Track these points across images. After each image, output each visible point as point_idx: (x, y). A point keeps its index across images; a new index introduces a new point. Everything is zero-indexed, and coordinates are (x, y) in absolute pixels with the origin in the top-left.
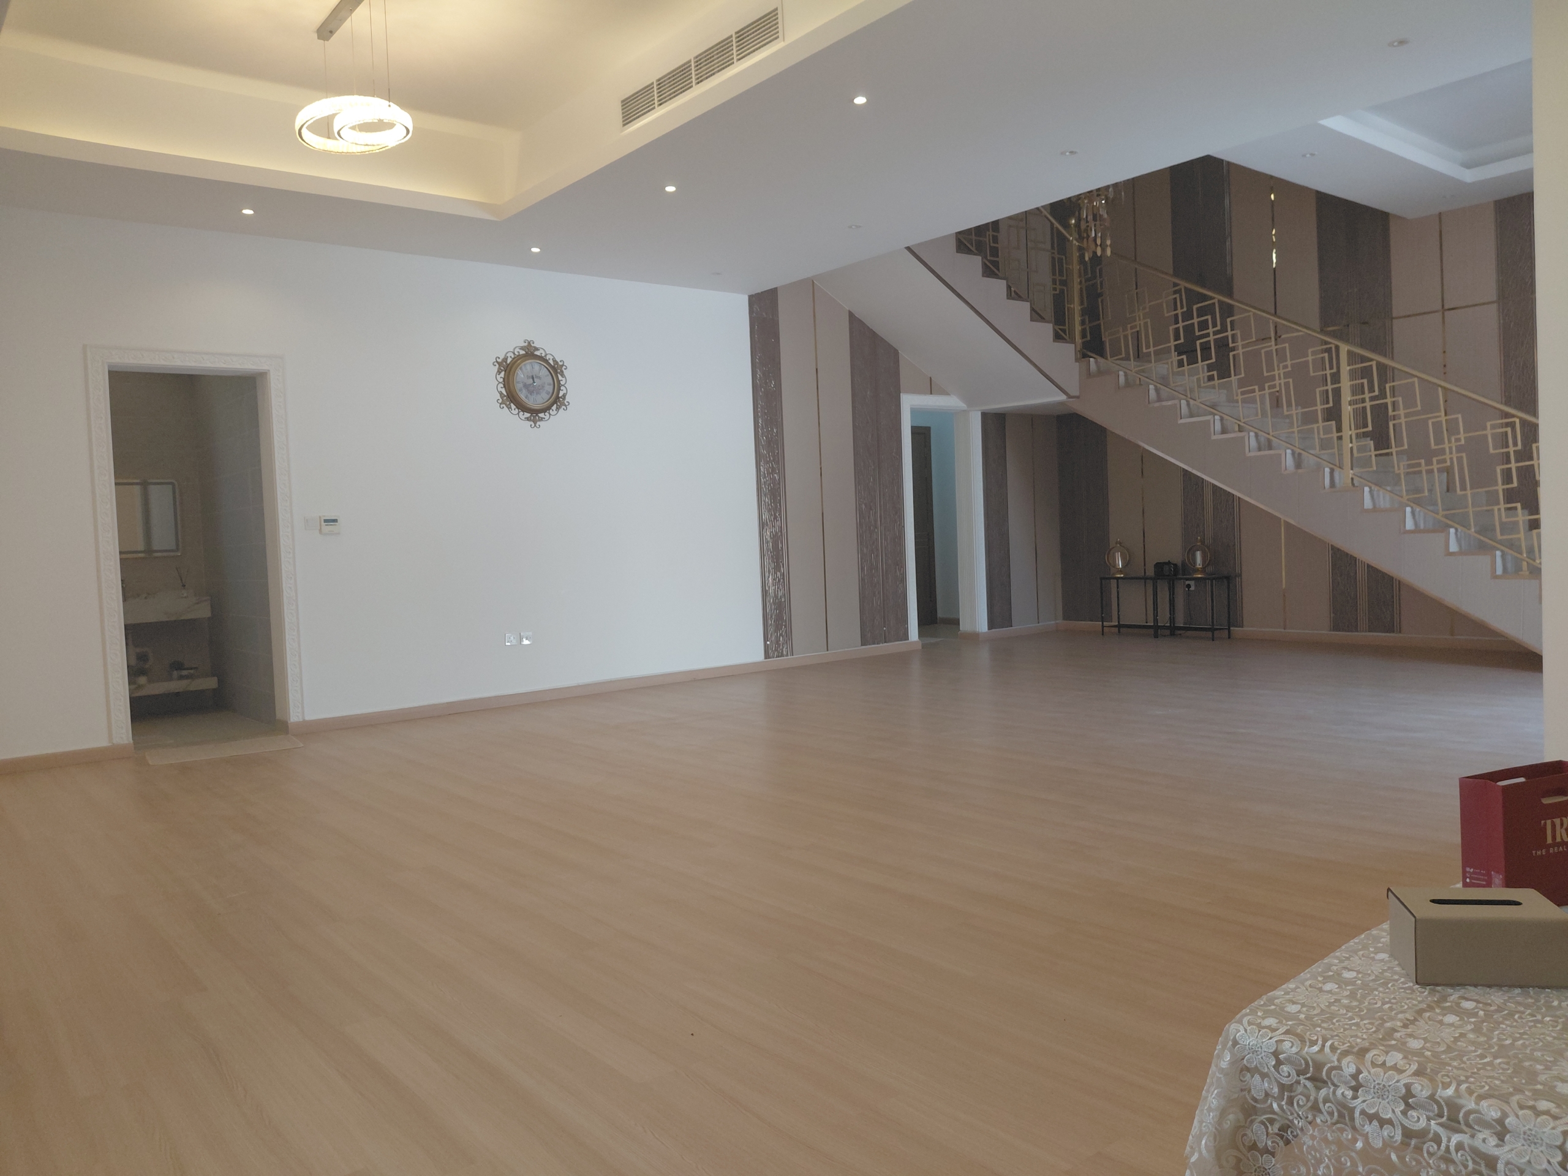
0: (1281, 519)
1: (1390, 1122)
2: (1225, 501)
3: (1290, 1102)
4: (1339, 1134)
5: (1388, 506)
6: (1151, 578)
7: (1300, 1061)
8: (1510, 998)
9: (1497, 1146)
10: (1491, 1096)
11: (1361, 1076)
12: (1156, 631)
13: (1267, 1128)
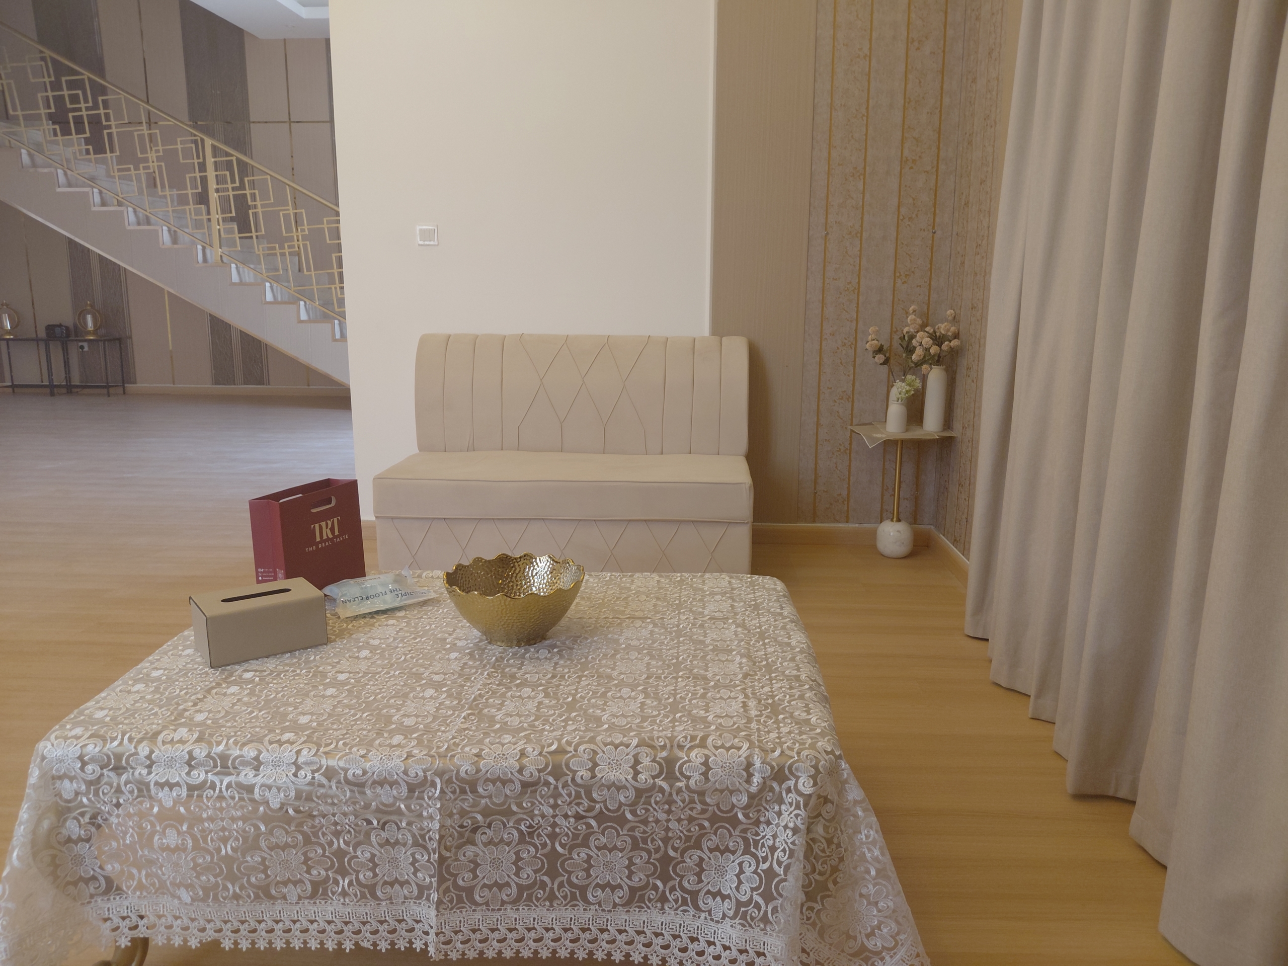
0: (163, 289)
1: (178, 784)
2: (111, 270)
3: (96, 793)
4: (140, 806)
5: (252, 280)
6: (42, 340)
7: (102, 757)
8: (281, 662)
9: (255, 776)
10: (252, 741)
11: (153, 755)
12: (52, 390)
13: (79, 821)
